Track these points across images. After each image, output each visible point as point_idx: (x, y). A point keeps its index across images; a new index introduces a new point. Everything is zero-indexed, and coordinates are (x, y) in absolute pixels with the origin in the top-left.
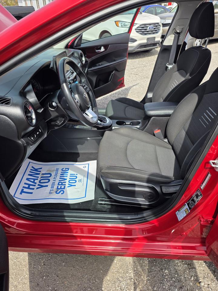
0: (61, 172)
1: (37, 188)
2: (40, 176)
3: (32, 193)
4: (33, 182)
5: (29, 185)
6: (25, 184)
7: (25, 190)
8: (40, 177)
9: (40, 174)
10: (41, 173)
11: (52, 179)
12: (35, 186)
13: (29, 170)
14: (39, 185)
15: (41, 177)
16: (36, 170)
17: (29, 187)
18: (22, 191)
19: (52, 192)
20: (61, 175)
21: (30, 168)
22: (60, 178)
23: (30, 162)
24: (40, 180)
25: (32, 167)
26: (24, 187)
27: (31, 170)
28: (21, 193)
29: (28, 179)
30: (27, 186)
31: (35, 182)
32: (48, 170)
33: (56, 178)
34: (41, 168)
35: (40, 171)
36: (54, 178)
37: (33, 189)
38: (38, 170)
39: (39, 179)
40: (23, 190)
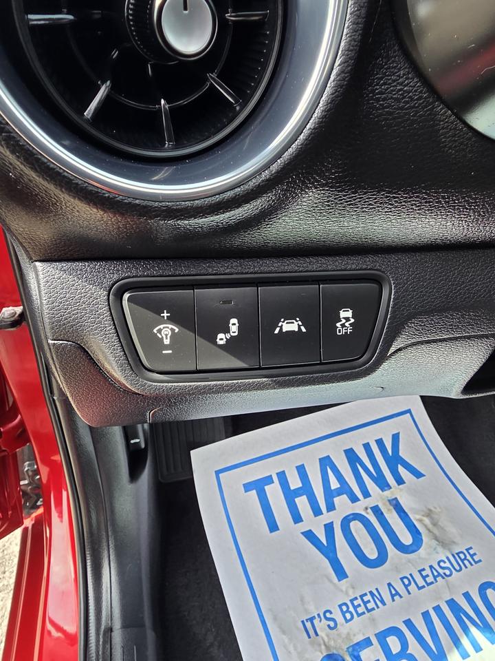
0: (467, 596)
1: (309, 535)
2: (378, 496)
3: (273, 527)
4: (329, 494)
5: (307, 489)
6: (301, 470)
7: (274, 492)
8: (370, 502)
9: (387, 493)
10: (396, 492)
11: (397, 569)
12: (317, 512)
13: (370, 435)
14: (329, 528)
15: (376, 511)
16: (394, 460)
17: (298, 493)
18: (259, 486)
19: (321, 625)
20: (452, 604)
21: (385, 432)
22: (426, 615)
23: (409, 411)
24: (357, 517)
25: (396, 438)
26: (282, 476)
27: (380, 443)
28: (248, 487)
29: (326, 462)
30: (295, 483)
31: (337, 500)
32: (429, 514)
33: (413, 587)
34: (418, 474)
35: (400, 481)
36: (407, 581)
37: (297, 518)
38: (401, 469)
39: (359, 508)
40: (269, 480)
